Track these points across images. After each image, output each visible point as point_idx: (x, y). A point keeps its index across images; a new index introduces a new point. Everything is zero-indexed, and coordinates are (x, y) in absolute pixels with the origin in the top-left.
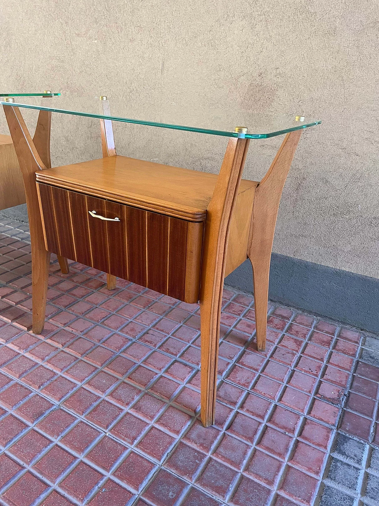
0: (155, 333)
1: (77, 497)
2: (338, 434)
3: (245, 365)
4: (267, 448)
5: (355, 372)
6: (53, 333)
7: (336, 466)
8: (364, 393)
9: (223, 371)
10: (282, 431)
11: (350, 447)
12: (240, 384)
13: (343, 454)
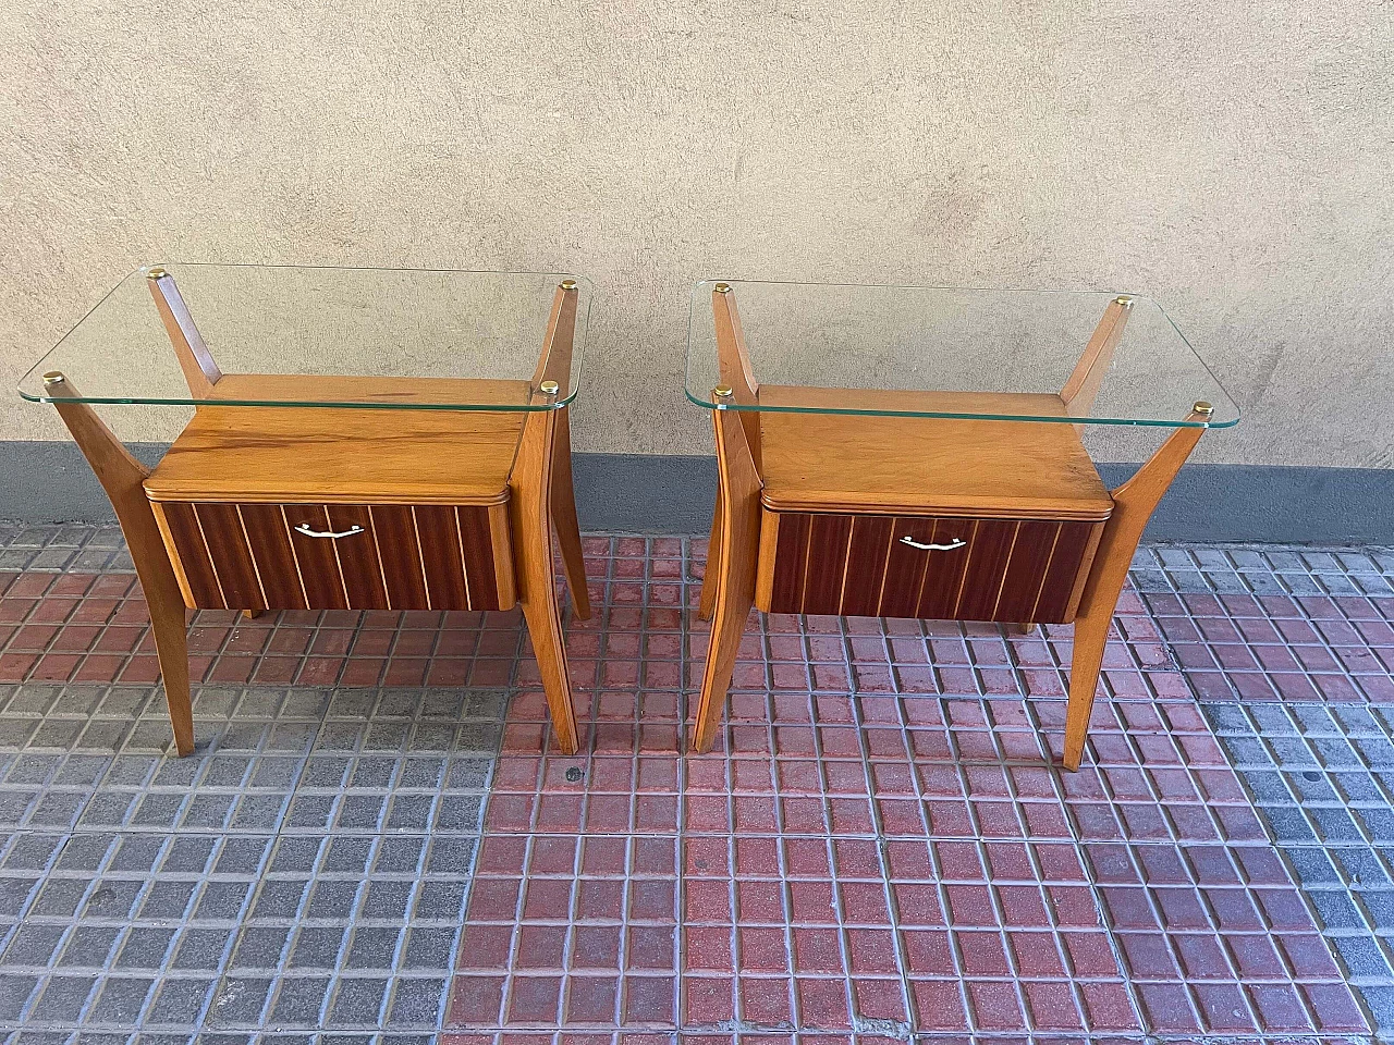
0: (870, 669)
1: (1040, 924)
2: (1203, 706)
3: (1030, 665)
4: (1157, 762)
5: (1153, 614)
6: (726, 740)
7: (1233, 745)
8: (1185, 639)
9: (1015, 686)
10: (1151, 732)
11: (1225, 715)
12: (1052, 695)
13: (1228, 728)
